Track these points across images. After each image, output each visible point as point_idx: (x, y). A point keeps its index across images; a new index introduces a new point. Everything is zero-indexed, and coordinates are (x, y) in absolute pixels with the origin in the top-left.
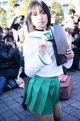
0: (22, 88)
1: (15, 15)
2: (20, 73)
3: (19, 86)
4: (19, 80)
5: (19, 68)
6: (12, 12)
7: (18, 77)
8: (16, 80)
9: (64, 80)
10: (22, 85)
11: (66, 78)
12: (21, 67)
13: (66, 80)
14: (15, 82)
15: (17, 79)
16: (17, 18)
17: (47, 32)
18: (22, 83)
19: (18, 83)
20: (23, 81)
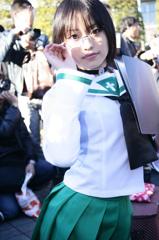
0: (33, 217)
1: (14, 27)
2: (28, 177)
3: (27, 212)
4: (26, 196)
5: (27, 163)
6: (9, 17)
7: (24, 189)
8: (17, 196)
9: (146, 197)
10: (34, 211)
11: (150, 193)
12: (32, 162)
13: (151, 197)
14: (16, 201)
15: (20, 193)
16: (21, 33)
17: (108, 75)
18: (33, 203)
19: (21, 204)
20: (35, 198)
